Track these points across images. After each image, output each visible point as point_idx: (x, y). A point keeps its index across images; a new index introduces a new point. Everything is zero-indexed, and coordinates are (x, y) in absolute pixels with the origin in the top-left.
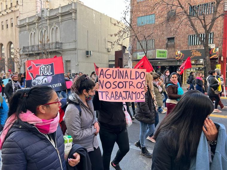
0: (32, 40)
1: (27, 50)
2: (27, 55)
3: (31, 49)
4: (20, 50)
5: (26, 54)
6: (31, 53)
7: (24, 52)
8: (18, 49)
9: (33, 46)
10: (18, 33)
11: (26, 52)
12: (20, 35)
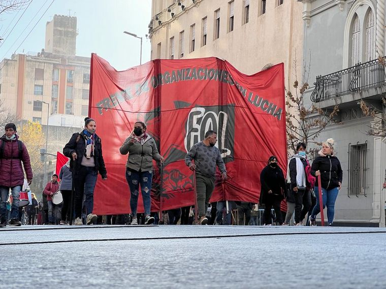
0: (355, 42)
1: (332, 90)
2: (329, 110)
3: (351, 82)
4: (302, 91)
5: (324, 109)
6: (348, 99)
7: (317, 101)
8: (296, 84)
9: (358, 66)
10: (300, 24)
11: (328, 97)
12: (309, 31)
